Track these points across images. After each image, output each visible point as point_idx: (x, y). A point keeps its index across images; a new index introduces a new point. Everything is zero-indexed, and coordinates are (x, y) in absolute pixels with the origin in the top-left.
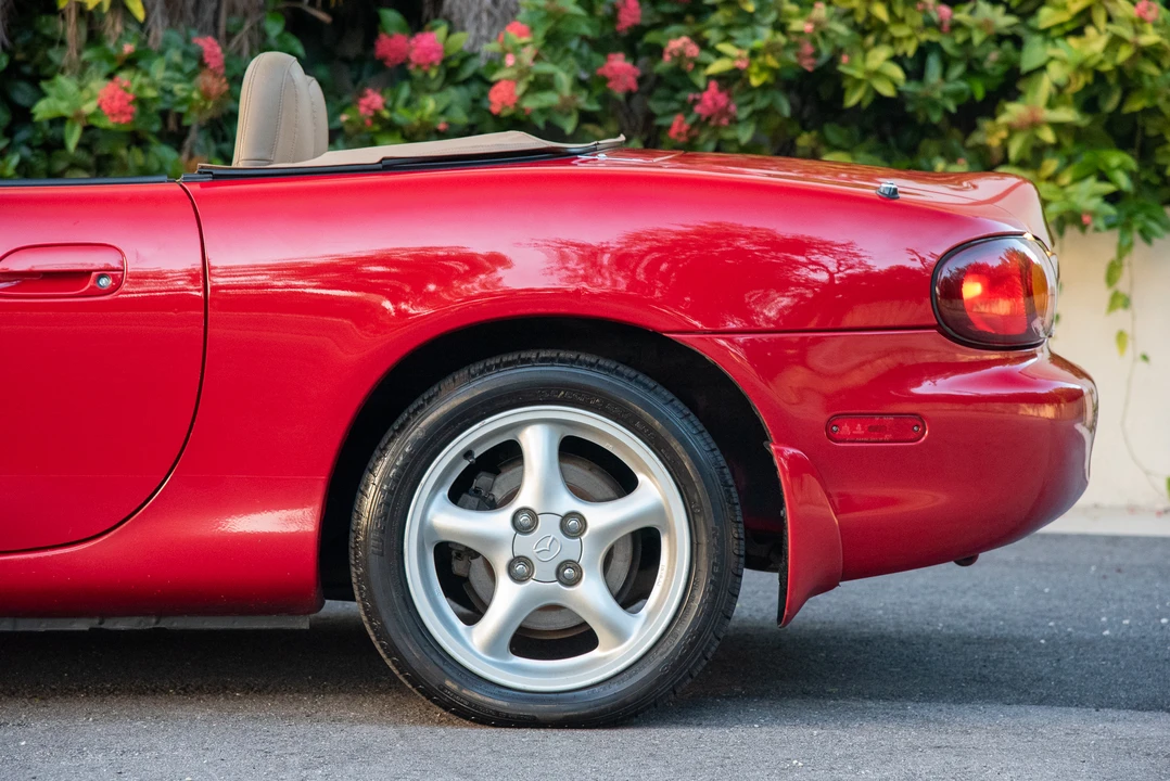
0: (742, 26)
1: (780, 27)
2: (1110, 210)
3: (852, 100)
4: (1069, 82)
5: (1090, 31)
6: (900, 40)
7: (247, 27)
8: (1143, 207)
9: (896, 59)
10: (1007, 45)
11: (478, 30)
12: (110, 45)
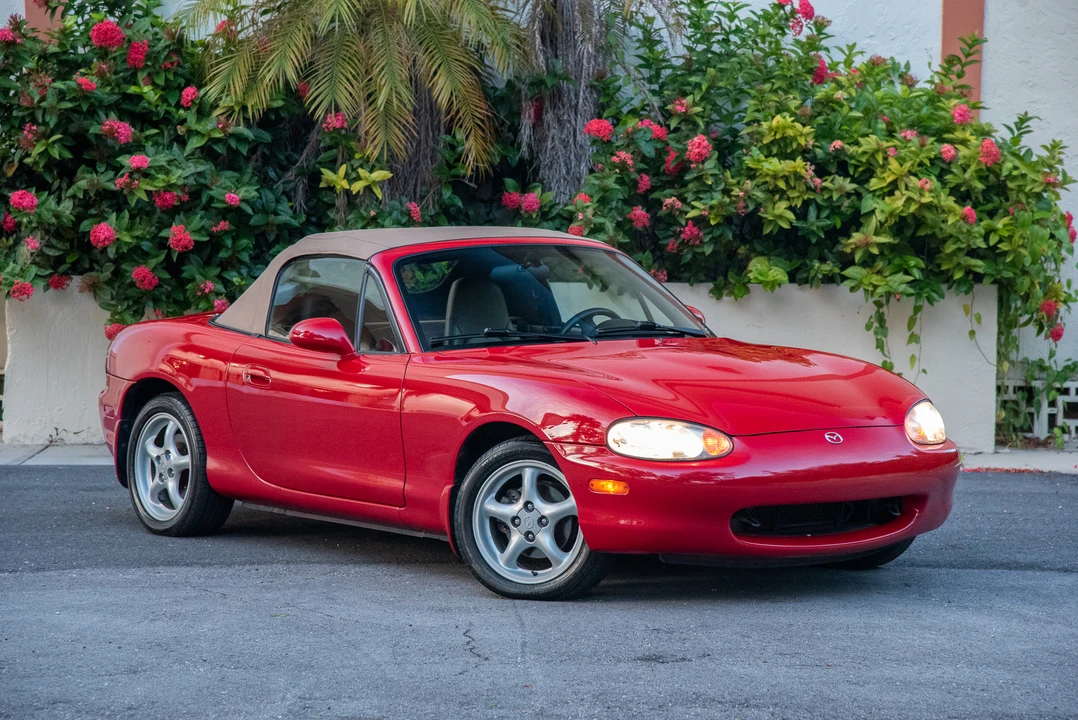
0: (706, 191)
1: (726, 192)
2: (912, 291)
3: (767, 230)
4: (886, 221)
5: (897, 193)
6: (793, 198)
7: (431, 193)
8: (928, 285)
9: (790, 208)
10: (853, 198)
11: (559, 187)
12: (362, 211)
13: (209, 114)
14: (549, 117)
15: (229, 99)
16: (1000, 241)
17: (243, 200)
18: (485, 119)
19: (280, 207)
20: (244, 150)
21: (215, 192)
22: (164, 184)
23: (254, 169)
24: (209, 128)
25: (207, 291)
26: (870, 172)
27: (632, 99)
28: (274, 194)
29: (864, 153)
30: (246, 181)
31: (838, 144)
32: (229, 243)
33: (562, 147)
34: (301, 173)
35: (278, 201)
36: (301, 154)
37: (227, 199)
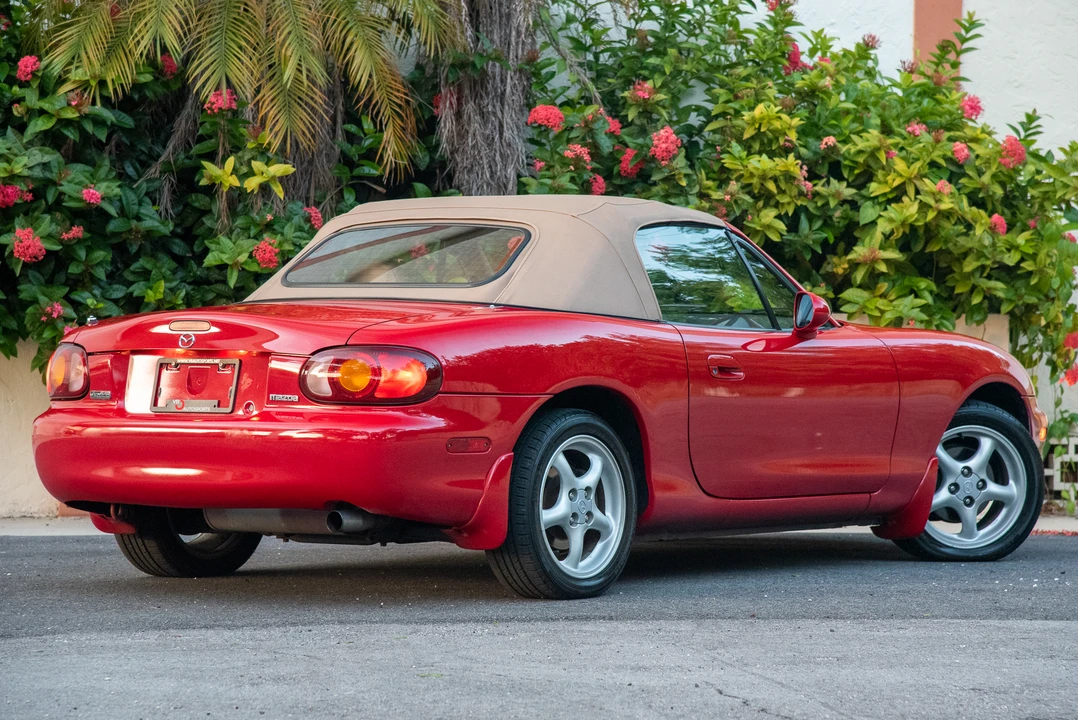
0: (677, 195)
1: (704, 196)
2: (925, 317)
4: (894, 232)
5: (905, 199)
6: (783, 204)
7: (328, 198)
8: (939, 311)
9: (779, 217)
10: (849, 206)
12: (254, 215)
13: (54, 92)
14: (470, 107)
15: (80, 71)
16: (1022, 260)
17: (103, 199)
18: (403, 104)
19: (142, 211)
20: (102, 136)
21: (66, 188)
22: (5, 175)
23: (111, 162)
24: (57, 108)
25: (55, 315)
26: (868, 176)
27: (569, 88)
28: (135, 193)
29: (860, 152)
30: (103, 176)
31: (831, 140)
32: (82, 254)
33: (485, 145)
34: (167, 169)
35: (140, 204)
36: (164, 147)
37: (85, 197)
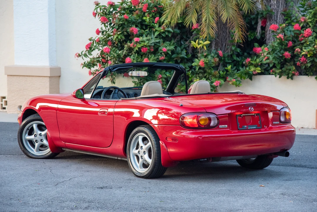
15: (167, 20)
17: (168, 50)
18: (242, 25)
20: (170, 35)
22: (143, 45)
30: (172, 45)
35: (182, 50)
36: (191, 36)
37: (163, 50)
